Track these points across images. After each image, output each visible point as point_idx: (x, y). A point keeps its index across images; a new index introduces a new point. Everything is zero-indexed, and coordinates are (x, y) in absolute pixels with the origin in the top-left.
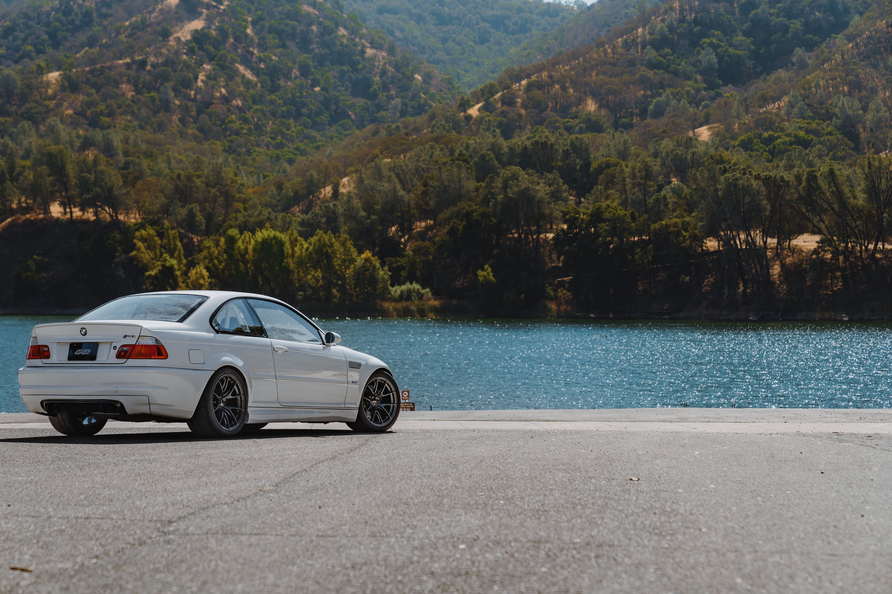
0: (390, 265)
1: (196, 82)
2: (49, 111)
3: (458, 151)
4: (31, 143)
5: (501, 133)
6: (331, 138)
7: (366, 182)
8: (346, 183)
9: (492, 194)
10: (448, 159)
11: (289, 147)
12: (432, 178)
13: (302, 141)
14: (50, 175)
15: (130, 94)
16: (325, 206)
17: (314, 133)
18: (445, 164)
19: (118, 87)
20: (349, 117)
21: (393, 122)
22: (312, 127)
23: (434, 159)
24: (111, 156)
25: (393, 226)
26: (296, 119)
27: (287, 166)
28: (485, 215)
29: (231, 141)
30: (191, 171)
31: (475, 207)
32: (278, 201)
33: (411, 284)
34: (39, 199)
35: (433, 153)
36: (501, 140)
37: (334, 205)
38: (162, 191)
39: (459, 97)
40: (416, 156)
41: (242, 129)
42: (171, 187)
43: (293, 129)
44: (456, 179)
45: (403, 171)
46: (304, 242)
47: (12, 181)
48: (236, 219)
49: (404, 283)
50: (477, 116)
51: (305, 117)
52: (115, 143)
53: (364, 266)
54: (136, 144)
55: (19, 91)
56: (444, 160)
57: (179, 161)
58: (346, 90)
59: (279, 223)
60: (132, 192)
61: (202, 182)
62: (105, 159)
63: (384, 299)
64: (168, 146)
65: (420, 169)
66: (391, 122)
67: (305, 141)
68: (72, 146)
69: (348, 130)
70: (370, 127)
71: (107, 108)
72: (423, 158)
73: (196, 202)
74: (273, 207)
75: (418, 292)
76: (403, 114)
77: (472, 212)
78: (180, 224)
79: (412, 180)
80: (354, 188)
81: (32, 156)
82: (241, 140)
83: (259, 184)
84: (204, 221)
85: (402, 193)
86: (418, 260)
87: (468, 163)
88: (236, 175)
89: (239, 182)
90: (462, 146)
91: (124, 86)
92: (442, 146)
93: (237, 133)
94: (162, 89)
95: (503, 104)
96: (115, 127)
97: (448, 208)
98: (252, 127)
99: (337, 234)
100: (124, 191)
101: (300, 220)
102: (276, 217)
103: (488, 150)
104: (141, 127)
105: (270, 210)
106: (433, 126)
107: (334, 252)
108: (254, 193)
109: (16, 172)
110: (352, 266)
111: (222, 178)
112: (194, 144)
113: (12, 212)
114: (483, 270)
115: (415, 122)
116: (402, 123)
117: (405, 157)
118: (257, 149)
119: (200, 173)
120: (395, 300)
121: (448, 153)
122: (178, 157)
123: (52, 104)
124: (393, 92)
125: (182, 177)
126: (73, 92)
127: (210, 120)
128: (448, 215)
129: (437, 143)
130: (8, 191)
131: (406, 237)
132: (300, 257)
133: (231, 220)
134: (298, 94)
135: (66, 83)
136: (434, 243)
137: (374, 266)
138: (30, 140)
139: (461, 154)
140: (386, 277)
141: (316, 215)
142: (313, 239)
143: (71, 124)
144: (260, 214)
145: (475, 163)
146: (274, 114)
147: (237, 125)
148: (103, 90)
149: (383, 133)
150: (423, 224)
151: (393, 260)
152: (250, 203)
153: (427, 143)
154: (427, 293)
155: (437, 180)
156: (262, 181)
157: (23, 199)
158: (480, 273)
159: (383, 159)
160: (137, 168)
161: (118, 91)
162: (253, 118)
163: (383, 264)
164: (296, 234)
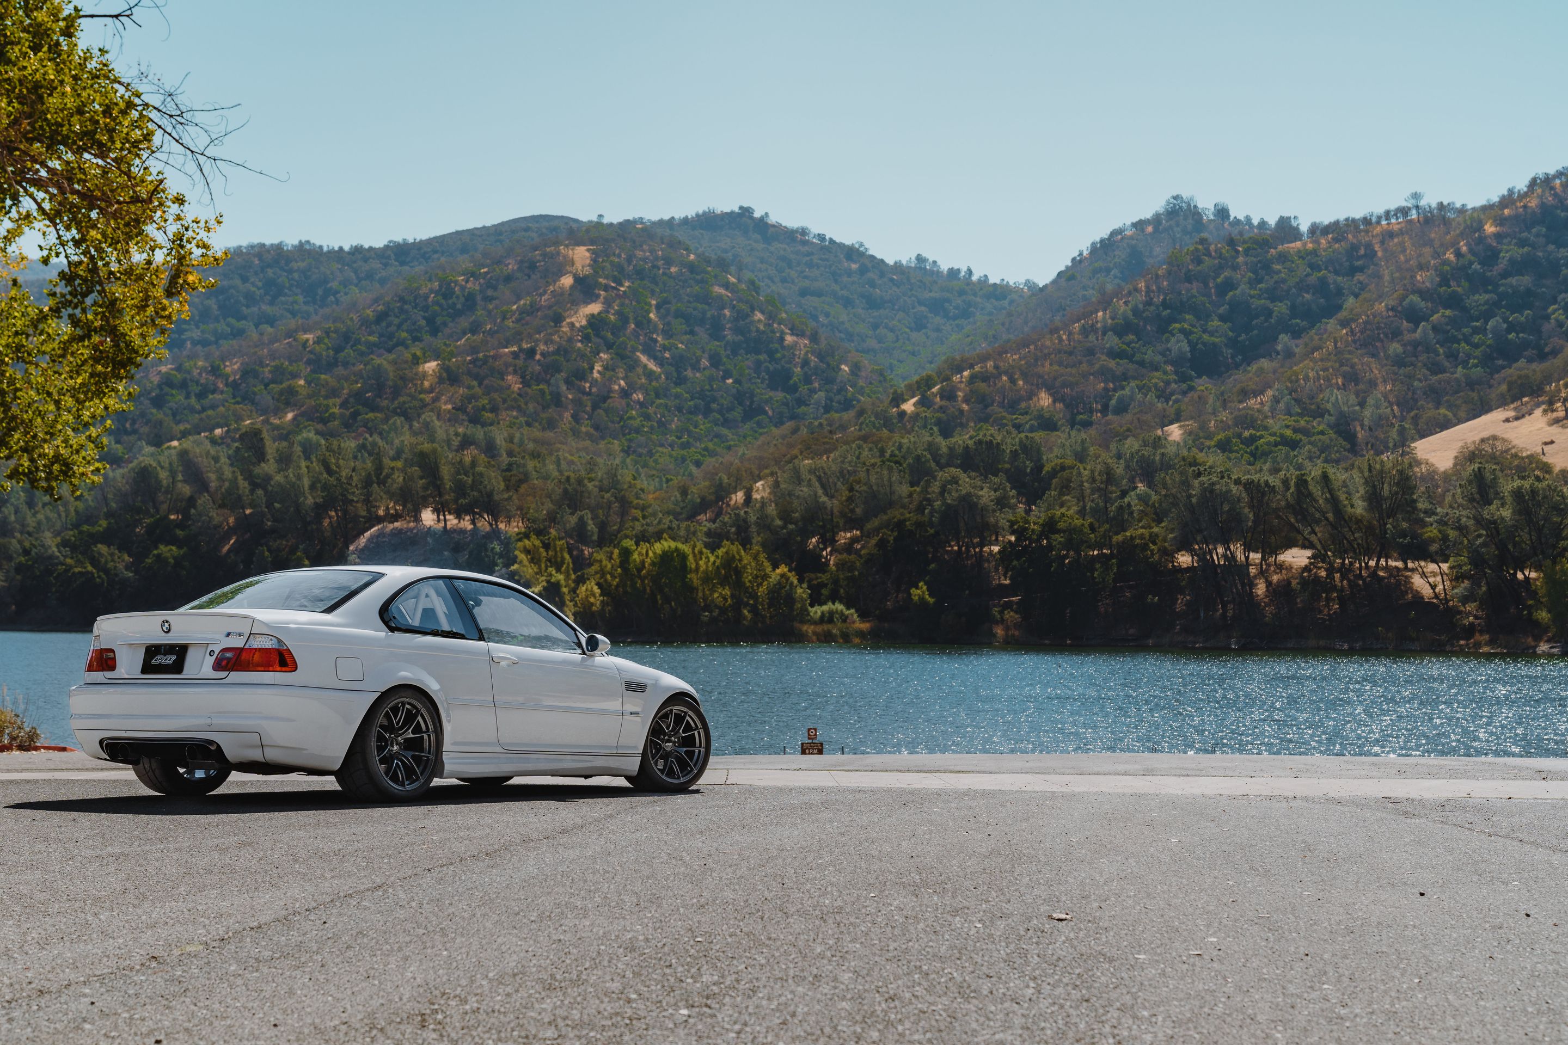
0: (809, 582)
1: (592, 373)
2: (424, 405)
3: (889, 452)
4: (403, 441)
5: (940, 431)
6: (745, 437)
7: (783, 486)
8: (761, 488)
9: (928, 500)
10: (878, 460)
11: (697, 448)
12: (859, 482)
13: (711, 440)
14: (421, 478)
15: (517, 387)
16: (735, 514)
17: (725, 431)
18: (873, 465)
19: (503, 379)
20: (765, 413)
21: (816, 418)
22: (723, 425)
23: (862, 460)
24: (493, 457)
25: (814, 537)
26: (706, 415)
27: (693, 468)
28: (919, 524)
29: (630, 440)
30: (583, 473)
31: (908, 515)
32: (682, 508)
33: (834, 604)
34: (409, 506)
35: (860, 453)
36: (939, 439)
37: (746, 512)
38: (549, 496)
39: (892, 391)
40: (841, 456)
41: (643, 426)
42: (559, 491)
43: (702, 427)
44: (886, 483)
45: (825, 473)
46: (710, 555)
47: (379, 484)
48: (633, 528)
49: (825, 603)
50: (912, 412)
51: (715, 414)
52: (498, 442)
53: (779, 583)
54: (521, 443)
55: (390, 383)
56: (872, 461)
57: (571, 463)
58: (762, 383)
59: (682, 533)
60: (514, 497)
61: (595, 486)
62: (486, 459)
63: (803, 622)
64: (559, 446)
65: (845, 472)
66: (814, 418)
67: (715, 440)
68: (449, 445)
69: (764, 428)
70: (789, 425)
71: (490, 403)
72: (849, 458)
73: (588, 509)
74: (676, 515)
75: (842, 613)
76: (827, 409)
77: (905, 520)
78: (569, 534)
79: (835, 484)
80: (770, 493)
81: (404, 456)
82: (642, 439)
83: (661, 489)
84: (596, 530)
85: (824, 499)
86: (842, 576)
87: (901, 465)
88: (635, 478)
89: (639, 487)
90: (893, 446)
91: (509, 378)
92: (870, 445)
93: (637, 431)
94: (552, 381)
95: (942, 399)
96: (499, 423)
97: (876, 517)
98: (655, 424)
99: (748, 546)
100: (506, 496)
101: (705, 529)
102: (678, 526)
103: (925, 450)
104: (528, 424)
105: (671, 517)
106: (862, 424)
107: (745, 567)
108: (655, 499)
109: (384, 474)
110: (765, 583)
111: (618, 482)
112: (588, 443)
113: (379, 520)
114: (917, 588)
115: (841, 418)
116: (826, 419)
117: (828, 458)
118: (660, 449)
119: (593, 475)
120: (815, 623)
121: (878, 454)
122: (570, 457)
123: (428, 398)
124: (816, 385)
125: (572, 480)
126: (452, 385)
127: (607, 416)
128: (876, 524)
129: (865, 442)
130: (374, 496)
131: (829, 550)
132: (706, 572)
133: (627, 529)
134: (707, 387)
135: (445, 375)
136: (860, 556)
137: (792, 583)
138: (402, 438)
139: (892, 455)
140: (804, 596)
141: (725, 524)
142: (720, 552)
143: (449, 420)
144: (659, 523)
145: (909, 464)
146: (679, 409)
147: (636, 423)
148: (486, 382)
149: (804, 431)
150: (849, 535)
151: (812, 576)
152: (650, 510)
153: (853, 442)
154: (852, 615)
155: (865, 484)
156: (665, 485)
157: (391, 505)
158: (914, 591)
159: (803, 460)
160: (521, 470)
161: (503, 384)
162: (656, 414)
163: (801, 581)
164: (699, 545)
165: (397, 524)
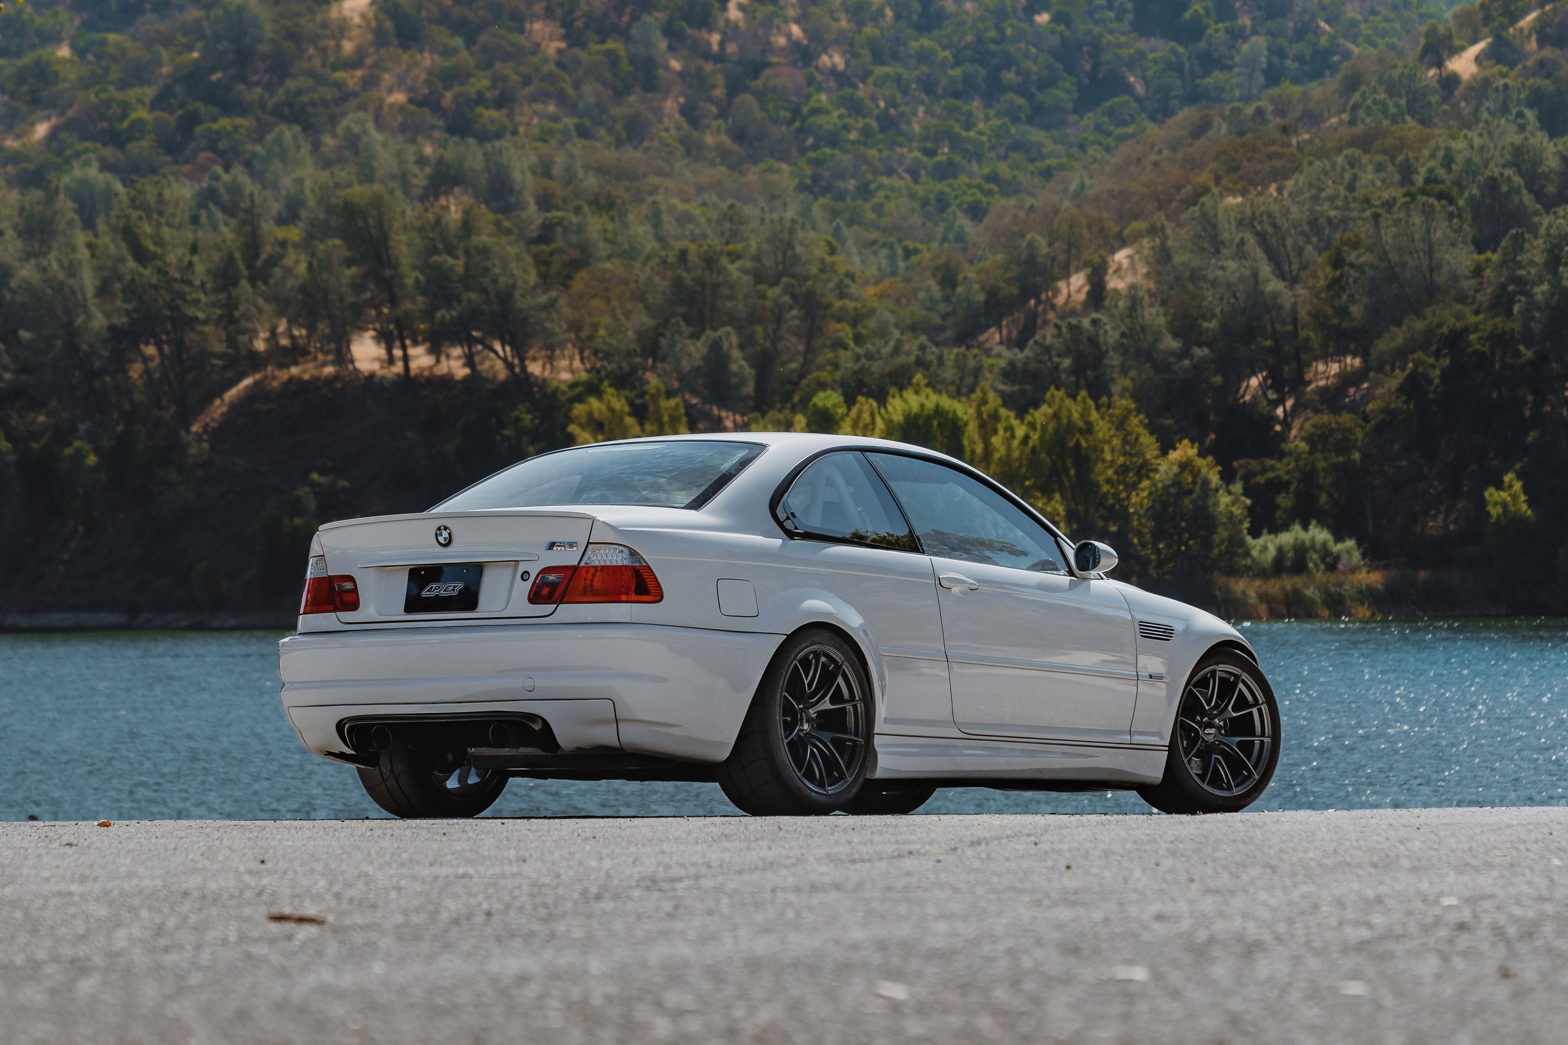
0: (1247, 479)
1: (724, 9)
2: (345, 97)
3: (1423, 171)
4: (300, 181)
5: (1540, 119)
6: (1082, 147)
7: (1178, 259)
8: (1125, 263)
9: (1520, 281)
10: (1398, 192)
11: (971, 175)
12: (1356, 245)
13: (1005, 157)
14: (349, 263)
15: (553, 47)
16: (1070, 327)
17: (1036, 135)
18: (1389, 205)
19: (522, 30)
20: (1128, 89)
21: (1247, 99)
22: (1030, 120)
23: (1360, 192)
24: (506, 210)
25: (1254, 374)
26: (989, 98)
27: (965, 223)
28: (1500, 340)
29: (817, 163)
30: (715, 241)
31: (1473, 319)
32: (945, 317)
33: (1305, 528)
34: (323, 327)
35: (1355, 178)
36: (1539, 139)
37: (1095, 322)
38: (640, 297)
39: (1424, 28)
40: (1310, 186)
41: (846, 128)
42: (663, 284)
43: (981, 126)
44: (1420, 244)
45: (1275, 227)
46: (1015, 423)
47: (252, 280)
48: (836, 366)
49: (1285, 527)
50: (1474, 77)
51: (1011, 95)
52: (517, 176)
53: (1177, 482)
54: (569, 178)
55: (264, 48)
56: (1386, 195)
57: (684, 219)
58: (1119, 19)
59: (949, 373)
60: (562, 302)
61: (745, 271)
62: (491, 216)
63: (1233, 572)
64: (654, 180)
65: (1322, 221)
66: (1241, 99)
67: (1015, 156)
68: (406, 186)
69: (1125, 124)
70: (1186, 115)
71: (494, 86)
72: (1330, 191)
73: (730, 322)
74: (933, 332)
75: (1325, 552)
76: (1273, 77)
77: (1466, 330)
78: (687, 383)
79: (1300, 252)
80: (1147, 276)
81: (304, 214)
82: (845, 159)
83: (893, 274)
84: (749, 372)
85: (1274, 285)
86: (1322, 464)
87: (1451, 201)
88: (832, 251)
89: (842, 270)
90: (1433, 156)
91: (537, 26)
92: (1379, 158)
93: (834, 141)
94: (635, 31)
95: (1542, 43)
96: (515, 132)
97: (1399, 324)
98: (874, 124)
99: (1104, 399)
100: (543, 299)
101: (1002, 363)
102: (940, 357)
103: (1504, 166)
104: (583, 133)
105: (923, 338)
106: (1355, 108)
107: (1097, 449)
108: (882, 296)
109: (264, 256)
110: (1145, 483)
111: (796, 258)
112: (720, 171)
113: (255, 361)
114: (1500, 486)
115: (1305, 97)
116: (1272, 100)
117: (1280, 190)
118: (885, 180)
119: (739, 246)
120: (1262, 573)
121: (1397, 177)
122: (681, 206)
123: (353, 79)
124: (1245, 21)
125: (692, 258)
126: (405, 47)
127: (764, 109)
128: (1399, 340)
129: (1366, 151)
130: (242, 308)
131: (1289, 403)
132: (1006, 461)
133: (821, 368)
134: (992, 34)
135: (389, 24)
136: (1366, 418)
137: (1206, 483)
138: (299, 173)
139: (1431, 179)
140: (1237, 511)
141: (1047, 349)
142: (1041, 414)
143: (403, 128)
144: (897, 351)
145: (1472, 199)
146: (928, 87)
147: (832, 120)
148: (483, 38)
149: (1221, 130)
150: (1335, 368)
151: (1254, 464)
152: (872, 323)
153: (1339, 150)
154: (1349, 552)
155: (1370, 250)
156: (901, 265)
157: (282, 327)
158: (1492, 494)
159: (1222, 196)
160: (573, 239)
161: (522, 40)
162: (874, 99)
163: (1228, 477)
164: (994, 400)
165: (294, 370)
